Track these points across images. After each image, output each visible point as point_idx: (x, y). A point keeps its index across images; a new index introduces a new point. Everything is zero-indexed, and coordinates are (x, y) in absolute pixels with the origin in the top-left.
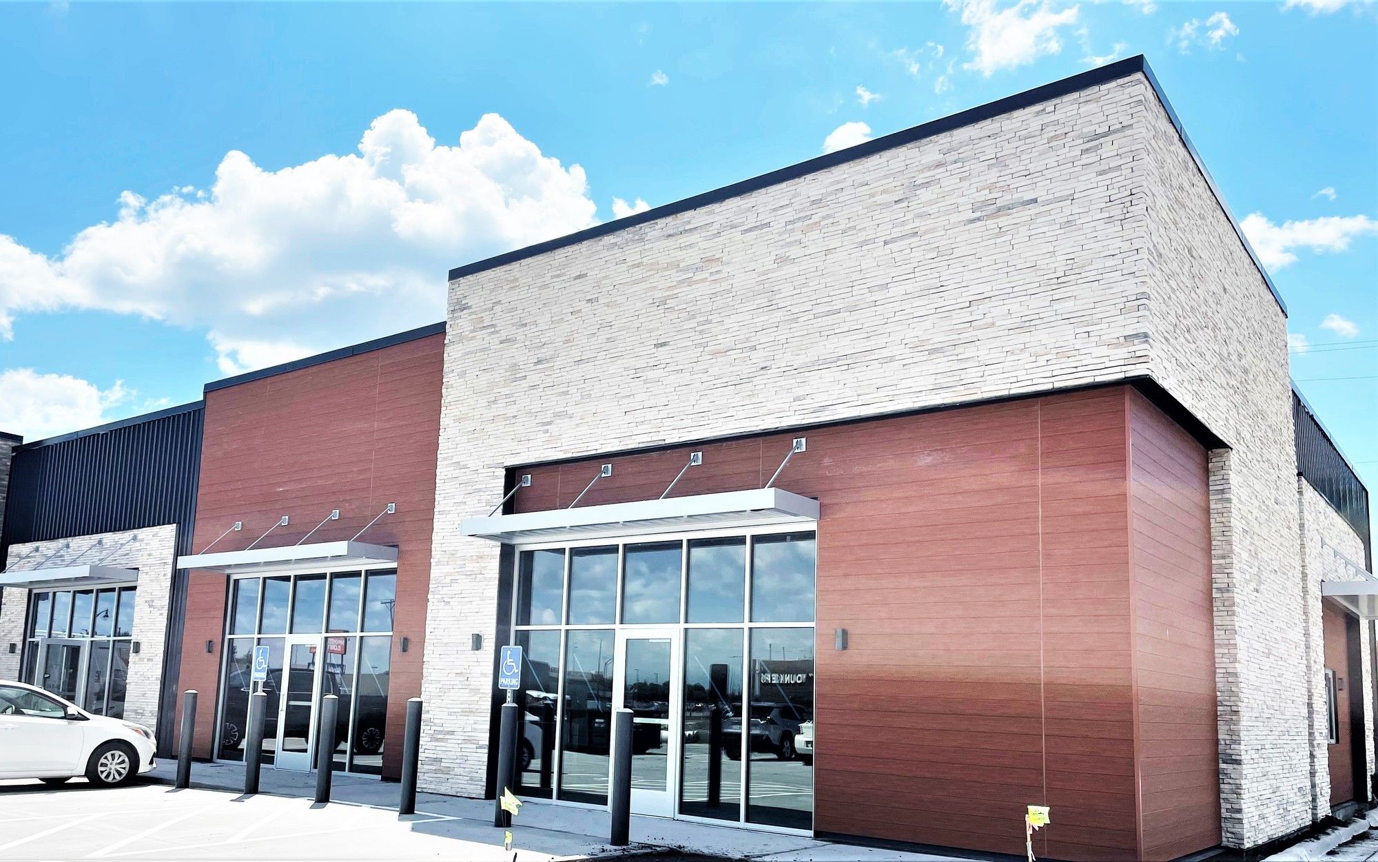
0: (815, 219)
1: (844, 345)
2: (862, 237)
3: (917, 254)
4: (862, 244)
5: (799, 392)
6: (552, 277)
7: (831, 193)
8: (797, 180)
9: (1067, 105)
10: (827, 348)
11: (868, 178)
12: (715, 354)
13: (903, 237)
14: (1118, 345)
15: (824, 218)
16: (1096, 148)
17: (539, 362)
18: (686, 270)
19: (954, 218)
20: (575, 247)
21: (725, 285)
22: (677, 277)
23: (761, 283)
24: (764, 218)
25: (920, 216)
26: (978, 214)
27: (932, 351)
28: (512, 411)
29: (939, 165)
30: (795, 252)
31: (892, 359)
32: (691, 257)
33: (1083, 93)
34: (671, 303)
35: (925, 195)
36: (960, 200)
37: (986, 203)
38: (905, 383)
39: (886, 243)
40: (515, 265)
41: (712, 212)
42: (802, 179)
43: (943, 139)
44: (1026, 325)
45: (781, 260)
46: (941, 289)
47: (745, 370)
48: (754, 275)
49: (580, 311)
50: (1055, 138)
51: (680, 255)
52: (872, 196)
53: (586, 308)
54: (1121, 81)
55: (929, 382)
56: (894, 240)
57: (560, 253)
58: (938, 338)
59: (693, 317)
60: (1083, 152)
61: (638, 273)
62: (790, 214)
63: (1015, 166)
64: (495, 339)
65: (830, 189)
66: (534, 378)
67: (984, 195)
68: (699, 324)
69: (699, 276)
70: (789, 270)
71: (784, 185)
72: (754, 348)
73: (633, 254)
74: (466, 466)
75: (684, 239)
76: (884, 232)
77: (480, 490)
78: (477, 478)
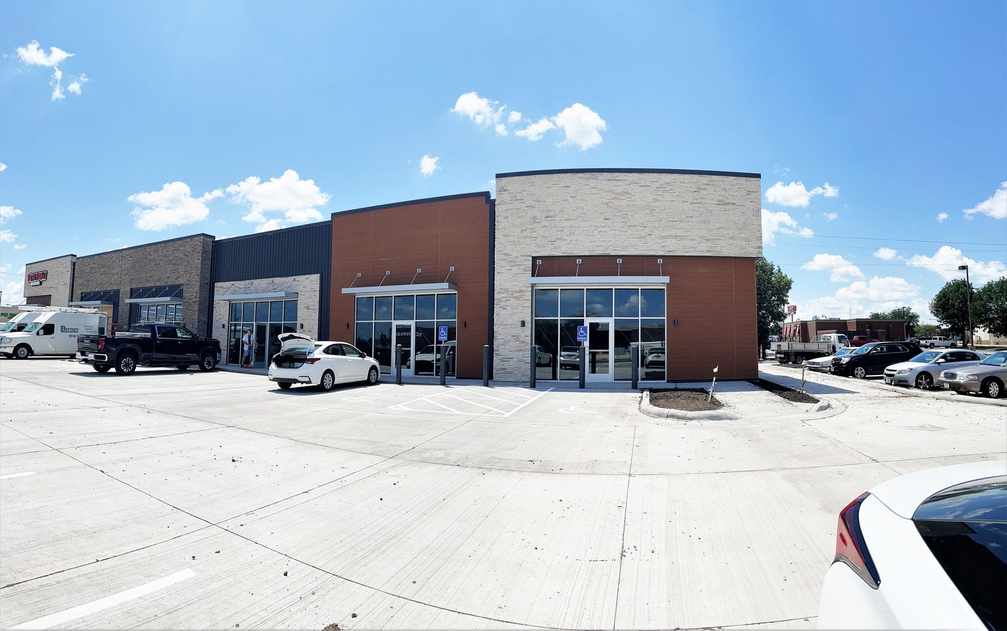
0: (667, 189)
1: (679, 233)
2: (683, 199)
3: (701, 210)
4: (684, 202)
5: (663, 245)
6: (552, 184)
7: (673, 182)
8: (660, 174)
9: (742, 180)
10: (673, 232)
11: (685, 181)
12: (630, 226)
13: (696, 203)
14: (755, 248)
15: (671, 190)
16: (750, 194)
17: (547, 217)
18: (616, 194)
19: (712, 202)
20: (564, 175)
21: (633, 203)
22: (613, 196)
23: (647, 205)
24: (648, 183)
25: (702, 198)
26: (719, 203)
27: (707, 240)
28: (534, 235)
29: (707, 185)
30: (659, 198)
31: (694, 240)
32: (619, 190)
33: (747, 178)
34: (610, 205)
35: (703, 192)
36: (714, 197)
37: (721, 201)
38: (699, 248)
39: (691, 203)
40: (533, 177)
41: (627, 176)
42: (662, 174)
43: (709, 177)
44: (732, 238)
45: (656, 200)
46: (708, 222)
47: (643, 234)
48: (644, 202)
49: (568, 200)
50: (740, 188)
51: (614, 188)
52: (686, 187)
53: (571, 200)
54: (756, 179)
55: (706, 249)
56: (694, 203)
57: (556, 176)
58: (709, 237)
59: (621, 212)
60: (747, 194)
61: (595, 191)
62: (657, 185)
63: (729, 192)
64: (524, 206)
65: (672, 181)
66: (546, 223)
67: (721, 198)
68: (623, 214)
69: (622, 197)
70: (657, 203)
71: (655, 174)
72: (646, 227)
73: (592, 183)
74: (510, 255)
75: (615, 183)
76: (691, 200)
77: (519, 265)
78: (517, 260)
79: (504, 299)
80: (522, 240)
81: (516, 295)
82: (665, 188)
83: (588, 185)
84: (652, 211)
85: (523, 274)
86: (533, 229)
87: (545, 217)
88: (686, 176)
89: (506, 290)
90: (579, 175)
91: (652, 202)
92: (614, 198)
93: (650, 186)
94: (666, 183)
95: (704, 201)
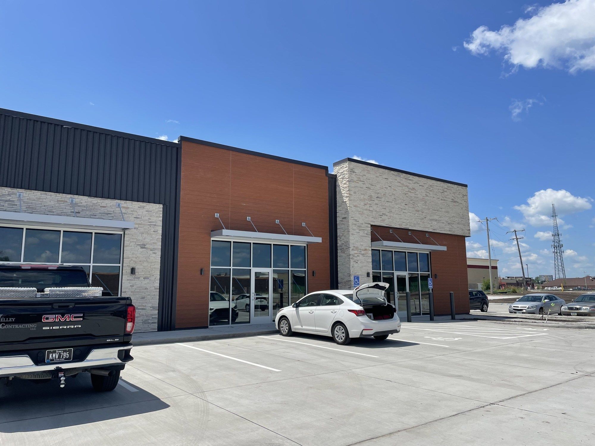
1: (437, 218)
2: (438, 197)
3: (445, 204)
5: (431, 225)
9: (460, 188)
10: (435, 217)
11: (438, 185)
12: (416, 211)
15: (432, 190)
18: (409, 188)
19: (449, 200)
21: (417, 196)
23: (423, 198)
25: (445, 197)
27: (449, 224)
30: (428, 194)
31: (444, 223)
32: (410, 186)
34: (407, 195)
37: (453, 199)
40: (369, 167)
43: (447, 184)
46: (449, 212)
47: (422, 217)
48: (422, 196)
49: (387, 188)
50: (460, 192)
51: (408, 185)
52: (439, 189)
56: (442, 200)
58: (449, 222)
59: (412, 200)
61: (400, 184)
64: (364, 186)
65: (433, 184)
66: (377, 202)
68: (413, 203)
69: (412, 191)
70: (427, 198)
72: (423, 212)
73: (398, 179)
74: (358, 221)
75: (409, 181)
76: (441, 198)
77: (364, 230)
78: (363, 226)
79: (356, 255)
80: (365, 212)
81: (363, 252)
82: (430, 188)
83: (396, 180)
84: (426, 202)
85: (366, 237)
86: (370, 204)
87: (376, 197)
88: (439, 182)
89: (357, 248)
90: (392, 172)
91: (425, 197)
92: (409, 191)
93: (423, 186)
94: (431, 186)
95: (446, 199)
